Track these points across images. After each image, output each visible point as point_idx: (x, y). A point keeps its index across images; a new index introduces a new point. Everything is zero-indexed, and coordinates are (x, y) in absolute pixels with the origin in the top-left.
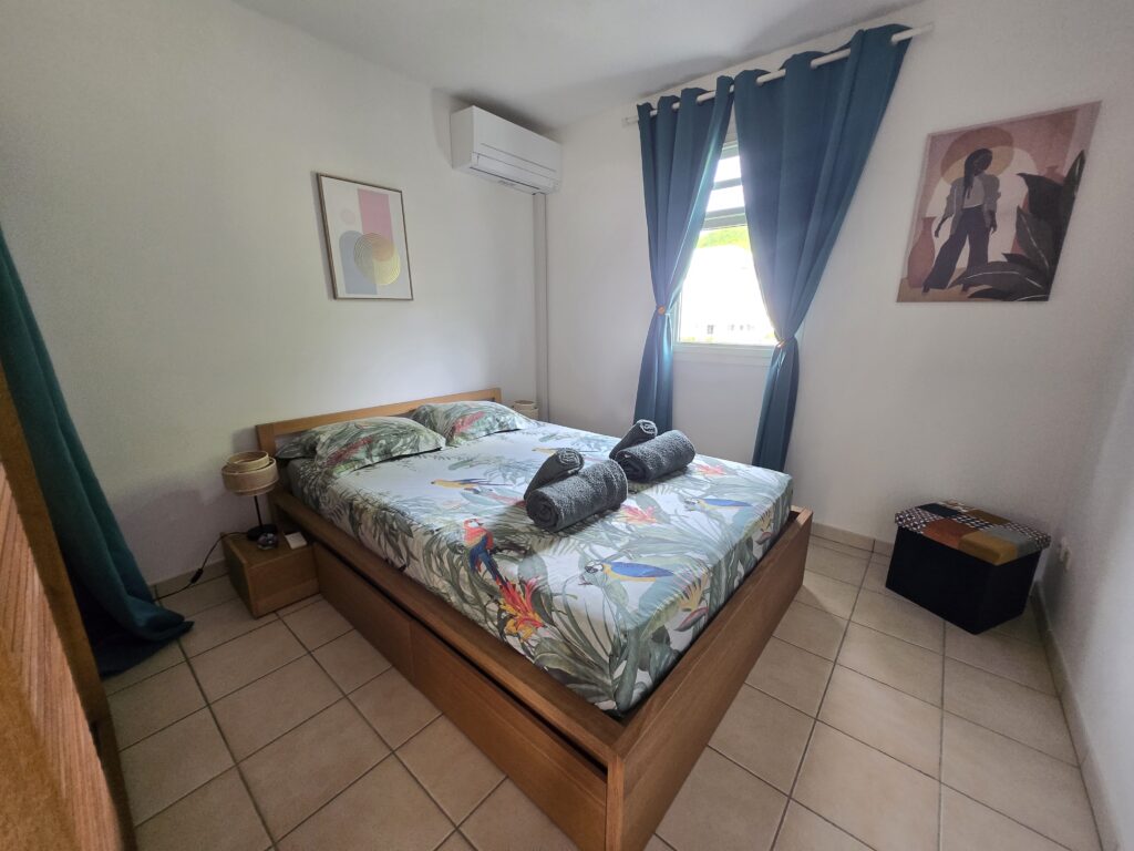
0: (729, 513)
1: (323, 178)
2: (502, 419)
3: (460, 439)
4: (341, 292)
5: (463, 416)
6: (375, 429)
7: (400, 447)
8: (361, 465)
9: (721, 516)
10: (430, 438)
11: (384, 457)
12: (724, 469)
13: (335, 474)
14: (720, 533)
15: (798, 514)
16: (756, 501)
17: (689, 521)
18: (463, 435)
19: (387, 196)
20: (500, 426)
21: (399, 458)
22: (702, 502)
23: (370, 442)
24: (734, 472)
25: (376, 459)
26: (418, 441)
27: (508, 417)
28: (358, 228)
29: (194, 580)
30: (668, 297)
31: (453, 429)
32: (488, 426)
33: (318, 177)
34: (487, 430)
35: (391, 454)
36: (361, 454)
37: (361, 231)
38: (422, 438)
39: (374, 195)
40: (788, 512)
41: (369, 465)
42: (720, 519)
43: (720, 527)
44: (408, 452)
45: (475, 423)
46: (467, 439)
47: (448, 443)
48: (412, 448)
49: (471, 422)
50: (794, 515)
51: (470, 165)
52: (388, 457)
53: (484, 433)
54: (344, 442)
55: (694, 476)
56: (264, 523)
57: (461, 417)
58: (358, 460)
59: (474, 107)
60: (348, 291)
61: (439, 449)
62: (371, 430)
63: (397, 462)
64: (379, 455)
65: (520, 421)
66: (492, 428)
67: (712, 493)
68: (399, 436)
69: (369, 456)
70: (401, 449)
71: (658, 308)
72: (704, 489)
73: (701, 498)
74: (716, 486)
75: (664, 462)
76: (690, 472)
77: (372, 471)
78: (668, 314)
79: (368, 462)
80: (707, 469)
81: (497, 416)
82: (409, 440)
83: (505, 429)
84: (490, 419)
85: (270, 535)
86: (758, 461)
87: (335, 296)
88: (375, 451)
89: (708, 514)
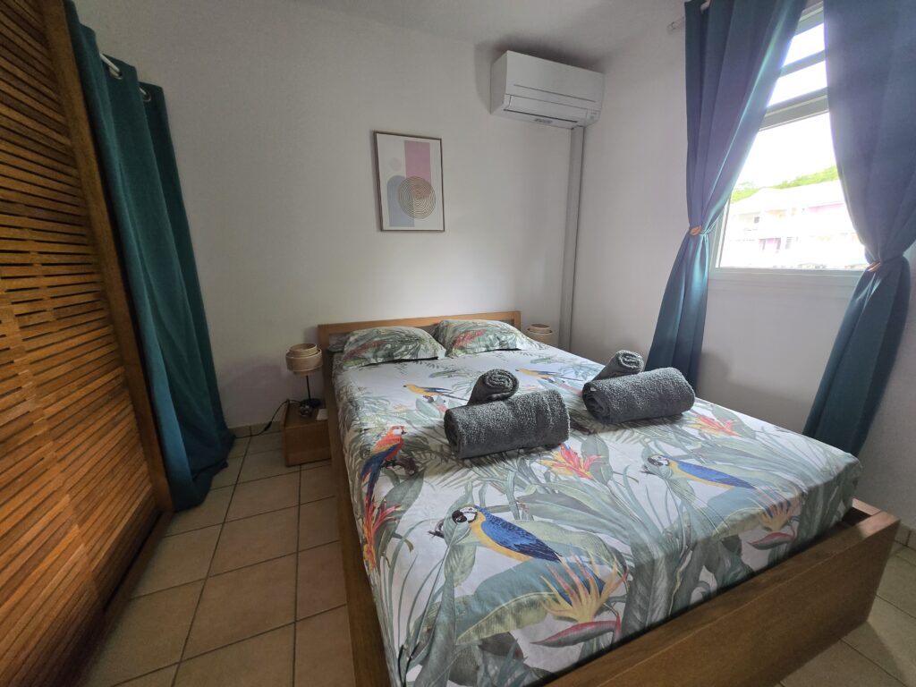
0: (705, 493)
1: (378, 135)
2: (503, 338)
3: (459, 352)
4: (386, 226)
5: (466, 332)
6: (389, 335)
7: (403, 352)
8: (367, 363)
9: (692, 492)
10: (430, 347)
11: (387, 360)
12: (739, 427)
13: (344, 367)
14: (674, 517)
15: (863, 516)
16: (766, 484)
17: (635, 487)
18: (462, 348)
19: (428, 144)
20: (501, 344)
21: (401, 361)
22: (674, 465)
23: (379, 345)
24: (751, 434)
25: (380, 360)
26: (418, 349)
27: (509, 337)
28: (403, 173)
29: (266, 429)
30: (704, 216)
31: (454, 342)
32: (488, 343)
33: (374, 134)
34: (487, 346)
35: (393, 357)
36: (369, 354)
37: (405, 176)
38: (422, 347)
39: (418, 145)
40: (841, 509)
41: (374, 364)
42: (686, 496)
43: (679, 509)
44: (408, 357)
45: (476, 339)
46: (466, 353)
47: (447, 354)
48: (413, 354)
49: (472, 337)
50: (855, 517)
51: (504, 106)
52: (391, 359)
53: (484, 349)
54: (361, 343)
55: (684, 428)
56: (312, 397)
57: (465, 332)
58: (365, 359)
59: (508, 52)
60: (391, 225)
61: (436, 358)
62: (385, 335)
63: (398, 365)
64: (384, 357)
65: (521, 341)
66: (492, 346)
67: (697, 458)
68: (403, 342)
69: (375, 357)
70: (402, 354)
71: (691, 229)
72: (689, 448)
73: (676, 459)
74: (711, 448)
75: (640, 403)
76: (683, 422)
77: (375, 369)
78: (704, 236)
79: (373, 361)
80: (710, 421)
81: (498, 335)
82: (410, 347)
83: (506, 347)
84: (491, 337)
85: (307, 407)
86: (813, 429)
87: (381, 229)
88: (381, 353)
89: (672, 484)
